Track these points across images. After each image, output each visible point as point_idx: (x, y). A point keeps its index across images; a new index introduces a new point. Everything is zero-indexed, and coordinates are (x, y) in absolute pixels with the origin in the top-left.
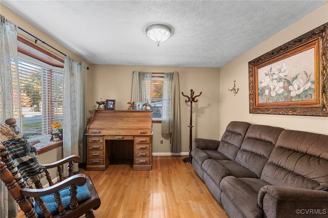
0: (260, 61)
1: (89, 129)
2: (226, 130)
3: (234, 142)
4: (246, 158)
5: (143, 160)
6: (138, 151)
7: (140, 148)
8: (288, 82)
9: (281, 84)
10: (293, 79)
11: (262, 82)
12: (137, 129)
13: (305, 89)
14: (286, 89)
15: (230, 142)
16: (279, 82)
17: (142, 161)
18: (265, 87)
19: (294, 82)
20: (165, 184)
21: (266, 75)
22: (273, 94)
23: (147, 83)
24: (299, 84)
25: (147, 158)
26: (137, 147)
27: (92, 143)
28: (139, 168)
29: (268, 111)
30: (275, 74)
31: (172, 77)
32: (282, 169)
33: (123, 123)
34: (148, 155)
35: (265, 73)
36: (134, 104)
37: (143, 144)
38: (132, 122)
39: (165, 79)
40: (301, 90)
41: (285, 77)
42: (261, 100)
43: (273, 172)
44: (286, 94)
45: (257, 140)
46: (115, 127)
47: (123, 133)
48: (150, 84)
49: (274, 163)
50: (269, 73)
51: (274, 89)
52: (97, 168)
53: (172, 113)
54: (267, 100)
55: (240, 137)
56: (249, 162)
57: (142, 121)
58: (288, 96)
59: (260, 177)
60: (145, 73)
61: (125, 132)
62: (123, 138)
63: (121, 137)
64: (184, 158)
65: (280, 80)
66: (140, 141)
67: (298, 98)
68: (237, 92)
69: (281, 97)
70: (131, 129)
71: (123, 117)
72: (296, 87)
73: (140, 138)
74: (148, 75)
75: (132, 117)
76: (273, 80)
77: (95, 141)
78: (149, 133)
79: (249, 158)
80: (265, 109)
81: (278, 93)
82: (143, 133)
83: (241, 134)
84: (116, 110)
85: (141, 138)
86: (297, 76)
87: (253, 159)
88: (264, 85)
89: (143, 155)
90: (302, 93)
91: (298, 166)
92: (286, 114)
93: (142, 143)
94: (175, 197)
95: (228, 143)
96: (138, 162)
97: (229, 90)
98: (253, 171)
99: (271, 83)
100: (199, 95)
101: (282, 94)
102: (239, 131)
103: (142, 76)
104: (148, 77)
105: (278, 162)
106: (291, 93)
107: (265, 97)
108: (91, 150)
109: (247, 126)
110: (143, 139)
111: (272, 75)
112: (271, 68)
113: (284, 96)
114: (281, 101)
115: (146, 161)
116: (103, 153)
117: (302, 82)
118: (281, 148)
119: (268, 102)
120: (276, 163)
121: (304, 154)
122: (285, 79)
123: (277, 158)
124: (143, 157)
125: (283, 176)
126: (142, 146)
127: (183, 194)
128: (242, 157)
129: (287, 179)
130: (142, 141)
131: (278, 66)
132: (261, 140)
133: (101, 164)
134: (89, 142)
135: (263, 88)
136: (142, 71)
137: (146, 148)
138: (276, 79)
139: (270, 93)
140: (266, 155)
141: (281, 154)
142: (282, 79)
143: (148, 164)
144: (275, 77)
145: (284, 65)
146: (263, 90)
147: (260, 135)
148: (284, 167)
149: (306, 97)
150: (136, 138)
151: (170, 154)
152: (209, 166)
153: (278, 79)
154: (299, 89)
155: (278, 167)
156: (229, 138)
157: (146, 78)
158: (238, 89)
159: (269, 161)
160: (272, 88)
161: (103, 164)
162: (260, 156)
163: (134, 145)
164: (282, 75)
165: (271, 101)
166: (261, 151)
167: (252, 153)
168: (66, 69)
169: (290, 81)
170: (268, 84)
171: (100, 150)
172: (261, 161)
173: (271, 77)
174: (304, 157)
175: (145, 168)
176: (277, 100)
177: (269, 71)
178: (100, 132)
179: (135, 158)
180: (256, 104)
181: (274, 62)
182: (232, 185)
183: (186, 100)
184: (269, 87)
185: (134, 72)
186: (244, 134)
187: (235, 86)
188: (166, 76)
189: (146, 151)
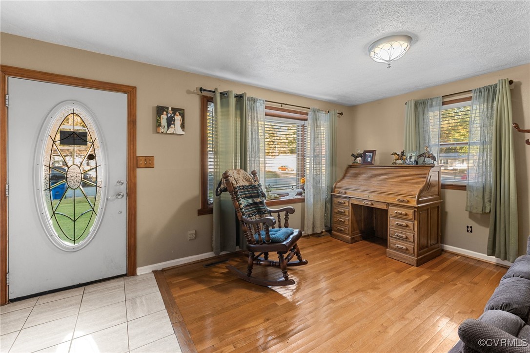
1: (335, 187)
5: (403, 245)
6: (394, 228)
7: (397, 224)
12: (394, 194)
17: (399, 246)
25: (408, 243)
26: (393, 222)
27: (338, 204)
28: (396, 256)
34: (412, 240)
36: (403, 155)
37: (402, 219)
38: (392, 183)
39: (474, 102)
47: (373, 197)
52: (342, 237)
57: (409, 183)
60: (428, 99)
61: (375, 196)
62: (372, 204)
63: (370, 203)
66: (396, 213)
70: (384, 193)
71: (381, 175)
73: (396, 208)
74: (433, 103)
77: (341, 203)
78: (413, 203)
82: (403, 201)
84: (374, 165)
85: (399, 208)
89: (402, 237)
93: (399, 216)
96: (394, 247)
103: (422, 107)
104: (434, 107)
108: (336, 213)
110: (401, 210)
115: (407, 249)
116: (349, 220)
124: (402, 240)
126: (400, 221)
130: (400, 214)
133: (346, 234)
134: (335, 204)
137: (407, 226)
143: (411, 255)
150: (390, 207)
157: (430, 109)
161: (348, 234)
163: (388, 219)
168: (310, 122)
171: (345, 215)
175: (405, 260)
178: (346, 193)
179: (390, 238)
183: (527, 140)
185: (407, 104)
188: (476, 97)
189: (408, 231)
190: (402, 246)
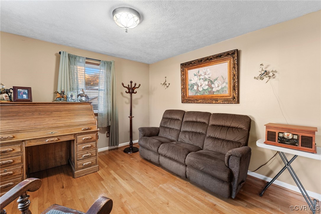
0: (191, 65)
2: (163, 118)
3: (174, 126)
4: (189, 137)
5: (89, 161)
6: (81, 152)
7: (84, 148)
8: (211, 81)
9: (206, 83)
10: (215, 80)
11: (191, 80)
12: (78, 125)
13: (222, 87)
14: (210, 87)
15: (171, 127)
16: (205, 81)
17: (86, 163)
18: (194, 84)
19: (215, 82)
20: (127, 180)
21: (195, 76)
22: (201, 89)
23: (80, 70)
24: (219, 84)
25: (92, 158)
26: (79, 148)
28: (83, 173)
29: (197, 101)
30: (201, 75)
31: (109, 66)
32: (218, 139)
33: (54, 120)
34: (95, 154)
35: (194, 74)
36: (63, 94)
37: (88, 142)
39: (101, 68)
40: (220, 88)
41: (209, 78)
42: (190, 93)
43: (213, 142)
44: (210, 90)
45: (194, 123)
46: (42, 126)
47: (57, 132)
48: (84, 70)
49: (211, 136)
50: (197, 74)
51: (201, 86)
53: (110, 105)
54: (195, 93)
55: (179, 122)
56: (192, 140)
58: (211, 91)
59: (203, 148)
60: (77, 56)
61: (59, 131)
62: (59, 139)
63: (56, 139)
64: (123, 149)
65: (205, 80)
66: (84, 140)
67: (217, 93)
68: (168, 86)
69: (206, 91)
71: (52, 112)
72: (217, 85)
73: (83, 136)
74: (80, 60)
75: (65, 110)
76: (200, 79)
78: (94, 129)
79: (192, 137)
80: (195, 100)
81: (204, 89)
82: (88, 129)
83: (179, 120)
84: (33, 102)
85: (85, 135)
86: (217, 79)
87: (195, 136)
88: (193, 82)
89: (88, 156)
90: (220, 89)
91: (228, 135)
92: (211, 103)
93: (86, 141)
94: (146, 188)
95: (168, 128)
96: (81, 166)
97: (161, 84)
98: (197, 145)
99: (199, 81)
100: (138, 87)
101: (207, 89)
102: (178, 117)
103: (73, 60)
104: (80, 62)
105: (215, 135)
106: (213, 89)
107: (194, 91)
109: (183, 113)
110: (87, 136)
111: (200, 76)
112: (199, 71)
113: (208, 91)
114: (206, 94)
115: (92, 162)
117: (220, 82)
118: (213, 125)
119: (196, 95)
120: (213, 136)
121: (229, 127)
122: (209, 80)
123: (213, 133)
124: (87, 158)
125: (220, 144)
126: (86, 145)
127: (150, 182)
128: (185, 137)
129: (223, 145)
130: (87, 139)
131: (204, 70)
132: (197, 122)
135: (192, 84)
136: (72, 53)
137: (92, 146)
138: (203, 79)
139: (198, 88)
140: (204, 132)
141: (215, 130)
142: (207, 79)
143: (94, 165)
144: (202, 77)
145: (208, 70)
146: (192, 86)
147: (196, 119)
148: (219, 138)
149: (223, 92)
150: (78, 137)
151: (107, 148)
152: (168, 150)
153: (204, 79)
154: (218, 87)
155: (215, 139)
156: (169, 123)
157: (78, 63)
158: (169, 84)
159: (207, 136)
160: (199, 85)
162: (199, 133)
163: (75, 146)
164: (207, 76)
165: (198, 94)
166: (199, 130)
167: (192, 132)
169: (213, 81)
170: (196, 82)
171: (15, 164)
172: (202, 137)
173: (198, 77)
174: (229, 129)
175: (91, 171)
176: (203, 93)
177: (197, 72)
178: (13, 137)
179: (78, 161)
180: (187, 96)
181: (202, 67)
182: (199, 159)
183: (126, 91)
184: (197, 84)
185: (62, 53)
186: (182, 119)
187: (166, 81)
188: (103, 65)
189: (92, 150)
190: (88, 163)
